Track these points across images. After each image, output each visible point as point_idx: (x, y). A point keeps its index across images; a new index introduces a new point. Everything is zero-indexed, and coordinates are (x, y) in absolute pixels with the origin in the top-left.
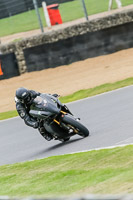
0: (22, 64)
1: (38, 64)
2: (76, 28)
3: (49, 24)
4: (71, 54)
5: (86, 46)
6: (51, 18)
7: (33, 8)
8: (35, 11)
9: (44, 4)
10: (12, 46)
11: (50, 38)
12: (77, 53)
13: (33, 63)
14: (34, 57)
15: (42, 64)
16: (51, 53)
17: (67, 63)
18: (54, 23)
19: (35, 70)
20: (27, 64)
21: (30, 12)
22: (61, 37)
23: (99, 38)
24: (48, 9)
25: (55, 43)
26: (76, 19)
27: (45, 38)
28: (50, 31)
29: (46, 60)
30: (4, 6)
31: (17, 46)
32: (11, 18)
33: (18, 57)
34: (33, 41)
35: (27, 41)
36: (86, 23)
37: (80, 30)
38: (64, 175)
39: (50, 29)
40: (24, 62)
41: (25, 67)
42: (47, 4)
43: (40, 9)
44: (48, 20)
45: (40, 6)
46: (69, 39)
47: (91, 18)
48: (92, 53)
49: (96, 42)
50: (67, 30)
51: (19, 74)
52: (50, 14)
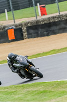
0: (25, 34)
1: (33, 35)
2: (54, 18)
3: (40, 15)
4: (50, 31)
5: (58, 27)
6: (41, 12)
7: (32, 6)
8: (34, 8)
9: (38, 4)
10: (21, 25)
11: (40, 22)
12: (53, 30)
13: (31, 34)
14: (32, 31)
15: (36, 35)
16: (40, 30)
17: (48, 35)
18: (43, 14)
19: (31, 38)
20: (27, 34)
21: (31, 8)
22: (46, 22)
23: (65, 24)
24: (40, 7)
25: (43, 25)
26: (54, 13)
27: (37, 22)
28: (41, 18)
29: (37, 33)
30: (18, 4)
31: (23, 25)
32: (21, 10)
33: (23, 30)
34: (31, 23)
35: (29, 23)
36: (59, 16)
37: (55, 19)
38: (41, 92)
39: (40, 17)
40: (26, 33)
41: (26, 36)
42: (40, 5)
43: (36, 7)
44: (40, 12)
45: (36, 5)
46: (50, 23)
47: (61, 13)
48: (61, 31)
49: (63, 25)
50: (49, 19)
51: (23, 39)
52: (41, 10)
